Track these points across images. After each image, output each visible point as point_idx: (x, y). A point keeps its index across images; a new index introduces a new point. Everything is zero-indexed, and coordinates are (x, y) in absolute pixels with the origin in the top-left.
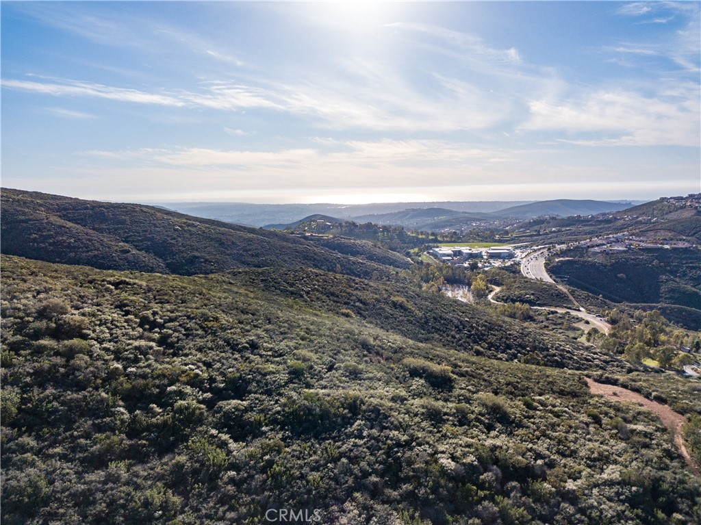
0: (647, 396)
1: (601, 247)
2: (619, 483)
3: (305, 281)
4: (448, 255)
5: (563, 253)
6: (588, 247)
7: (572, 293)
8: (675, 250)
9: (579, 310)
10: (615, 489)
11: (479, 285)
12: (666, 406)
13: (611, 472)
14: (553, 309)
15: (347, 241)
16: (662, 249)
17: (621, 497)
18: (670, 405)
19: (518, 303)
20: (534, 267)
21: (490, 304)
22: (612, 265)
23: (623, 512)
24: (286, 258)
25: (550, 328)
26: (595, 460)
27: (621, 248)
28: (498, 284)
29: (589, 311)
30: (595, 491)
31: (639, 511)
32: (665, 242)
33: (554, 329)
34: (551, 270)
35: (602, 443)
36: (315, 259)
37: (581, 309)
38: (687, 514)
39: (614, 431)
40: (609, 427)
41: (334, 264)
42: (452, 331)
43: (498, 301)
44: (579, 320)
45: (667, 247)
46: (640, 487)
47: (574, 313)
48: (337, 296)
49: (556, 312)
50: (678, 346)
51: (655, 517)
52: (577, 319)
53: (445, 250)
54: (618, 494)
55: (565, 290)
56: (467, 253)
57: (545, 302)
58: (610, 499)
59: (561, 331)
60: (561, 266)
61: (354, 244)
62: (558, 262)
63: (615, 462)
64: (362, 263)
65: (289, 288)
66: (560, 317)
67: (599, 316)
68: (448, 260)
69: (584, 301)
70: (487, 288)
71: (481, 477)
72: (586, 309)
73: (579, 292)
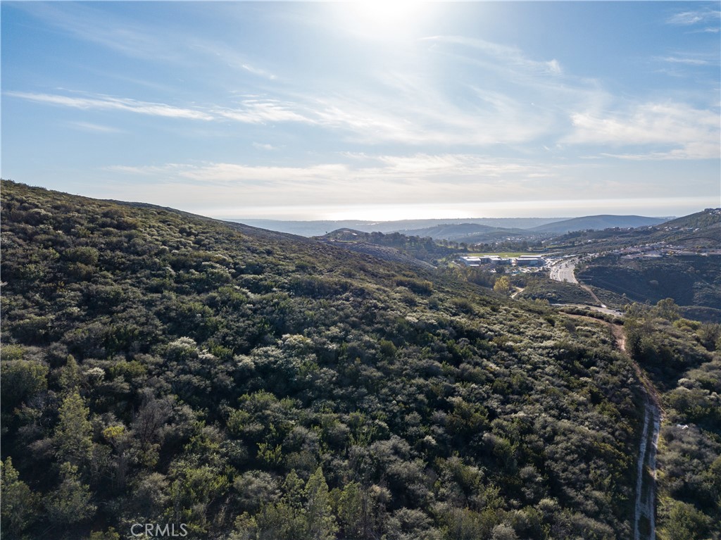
1: (635, 255)
4: (477, 263)
5: (594, 260)
6: (621, 255)
7: (595, 292)
9: (600, 307)
11: (502, 285)
15: (371, 247)
16: (698, 256)
17: (550, 354)
19: (538, 300)
22: (645, 271)
23: (549, 361)
26: (537, 337)
27: (655, 256)
28: (522, 286)
30: (530, 349)
32: (704, 250)
34: (581, 276)
35: (548, 331)
37: (602, 305)
38: (602, 367)
39: (563, 328)
45: (703, 254)
47: (593, 309)
53: (474, 258)
55: (589, 290)
56: (495, 261)
57: (567, 300)
60: (591, 272)
62: (588, 269)
63: (554, 340)
67: (619, 311)
68: (475, 267)
69: (606, 299)
70: (510, 289)
72: (608, 306)
73: (602, 291)
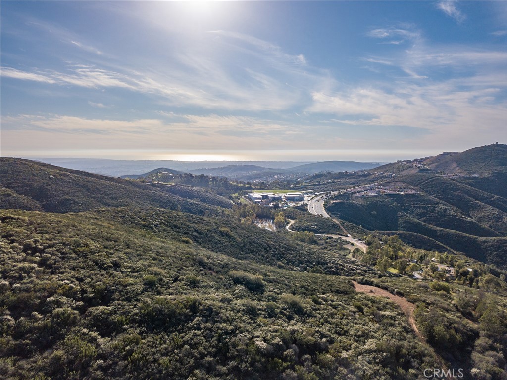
0: (392, 292)
1: (361, 193)
2: (375, 351)
3: (154, 217)
4: (259, 198)
5: (336, 197)
6: (352, 193)
7: (343, 224)
8: (406, 195)
9: (347, 236)
10: (372, 355)
11: (280, 219)
12: (403, 298)
13: (370, 344)
14: (330, 236)
15: (185, 188)
16: (399, 194)
17: (377, 361)
18: (406, 298)
19: (306, 232)
20: (316, 206)
21: (287, 232)
22: (368, 205)
23: (378, 370)
24: (139, 201)
25: (328, 249)
26: (359, 336)
27: (373, 194)
28: (293, 219)
29: (354, 237)
30: (360, 357)
31: (388, 369)
32: (401, 190)
33: (331, 249)
34: (328, 209)
35: (364, 325)
36: (161, 201)
37: (349, 235)
38: (418, 369)
39: (372, 316)
40: (368, 314)
41: (176, 204)
42: (262, 251)
43: (293, 230)
44: (347, 243)
45: (402, 193)
46: (389, 352)
47: (344, 238)
48: (179, 228)
49: (332, 238)
50: (410, 259)
51: (397, 372)
52: (346, 242)
53: (257, 195)
54: (374, 358)
55: (338, 223)
56: (271, 197)
57: (325, 231)
58: (370, 363)
59: (335, 251)
60: (335, 206)
61: (191, 190)
62: (332, 203)
63: (373, 337)
64: (197, 204)
65: (142, 222)
66: (334, 241)
67: (360, 240)
68: (259, 202)
69: (351, 230)
70: (286, 221)
71: (285, 353)
72: (352, 235)
73: (347, 224)
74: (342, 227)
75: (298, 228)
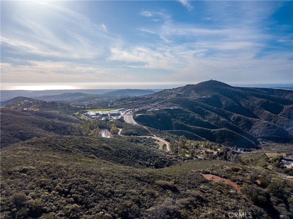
1: (152, 109)
4: (94, 115)
5: (138, 112)
6: (146, 109)
7: (149, 129)
8: (174, 109)
9: (154, 136)
11: (114, 129)
12: (228, 179)
14: (145, 137)
15: (47, 112)
16: (170, 109)
19: (132, 135)
20: (129, 119)
21: (121, 137)
22: (156, 116)
25: (147, 145)
27: (158, 110)
28: (120, 128)
29: (157, 136)
32: (171, 106)
33: (149, 145)
34: (136, 119)
37: (154, 135)
39: (229, 195)
40: (226, 194)
41: (48, 125)
43: (123, 135)
44: (156, 140)
45: (171, 108)
47: (153, 137)
49: (146, 138)
50: (191, 147)
52: (155, 140)
53: (92, 113)
55: (147, 128)
56: (102, 114)
57: (141, 134)
59: (151, 146)
60: (139, 118)
62: (138, 116)
64: (61, 123)
66: (148, 140)
67: (162, 138)
68: (94, 118)
69: (154, 132)
70: (117, 130)
72: (156, 135)
73: (151, 129)
74: (149, 131)
75: (126, 133)
